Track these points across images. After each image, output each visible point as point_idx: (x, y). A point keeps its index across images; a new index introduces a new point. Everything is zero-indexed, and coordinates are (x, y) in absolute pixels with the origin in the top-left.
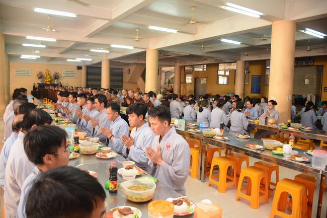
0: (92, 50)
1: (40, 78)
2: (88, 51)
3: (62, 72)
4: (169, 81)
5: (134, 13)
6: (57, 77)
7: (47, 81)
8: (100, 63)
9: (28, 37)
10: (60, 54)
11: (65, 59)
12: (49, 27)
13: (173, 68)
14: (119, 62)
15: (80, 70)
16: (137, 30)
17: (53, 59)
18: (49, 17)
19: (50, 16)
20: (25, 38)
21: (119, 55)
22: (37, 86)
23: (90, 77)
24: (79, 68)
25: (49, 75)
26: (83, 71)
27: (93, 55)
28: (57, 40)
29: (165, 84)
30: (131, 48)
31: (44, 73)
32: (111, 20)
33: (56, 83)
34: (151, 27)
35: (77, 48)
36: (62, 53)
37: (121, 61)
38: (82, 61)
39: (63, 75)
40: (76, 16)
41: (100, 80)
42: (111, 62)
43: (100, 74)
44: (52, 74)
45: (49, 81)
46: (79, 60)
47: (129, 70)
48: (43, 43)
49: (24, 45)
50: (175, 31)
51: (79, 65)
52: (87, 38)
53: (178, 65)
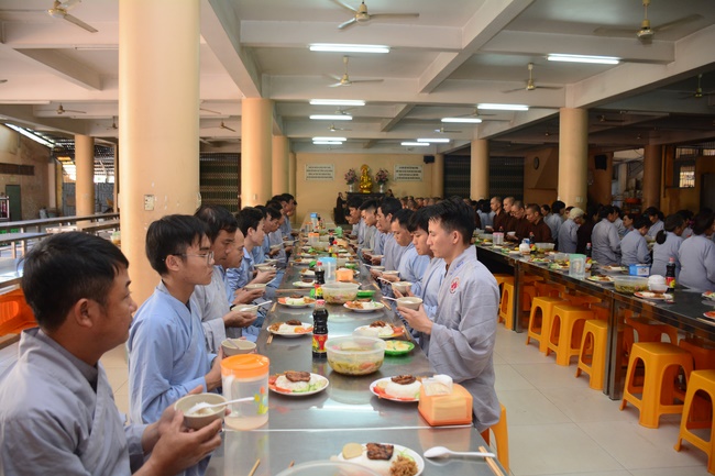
0: (444, 120)
1: (350, 182)
2: (438, 121)
3: (393, 169)
4: (638, 183)
5: (504, 28)
6: (383, 179)
7: (365, 187)
8: (468, 148)
9: (314, 102)
10: (384, 130)
11: (397, 142)
12: (345, 77)
13: (641, 151)
14: (510, 143)
15: (429, 165)
16: (530, 67)
17: (373, 143)
18: (345, 59)
19: (347, 55)
20: (308, 103)
21: (505, 127)
22: (344, 197)
23: (451, 178)
24: (429, 159)
25: (369, 176)
26: (437, 166)
27: (450, 129)
28: (368, 103)
29: (627, 190)
30: (524, 108)
31: (359, 172)
32: (460, 51)
33: (381, 191)
34: (554, 57)
35: (413, 116)
36: (388, 129)
37: (514, 141)
38: (431, 143)
39: (396, 175)
40: (387, 51)
41: (468, 184)
42: (492, 143)
43: (468, 171)
44: (374, 174)
45: (367, 189)
46: (424, 142)
47: (537, 160)
48: (343, 110)
49: (312, 117)
50: (613, 61)
51: (429, 153)
52: (426, 94)
53: (652, 143)
